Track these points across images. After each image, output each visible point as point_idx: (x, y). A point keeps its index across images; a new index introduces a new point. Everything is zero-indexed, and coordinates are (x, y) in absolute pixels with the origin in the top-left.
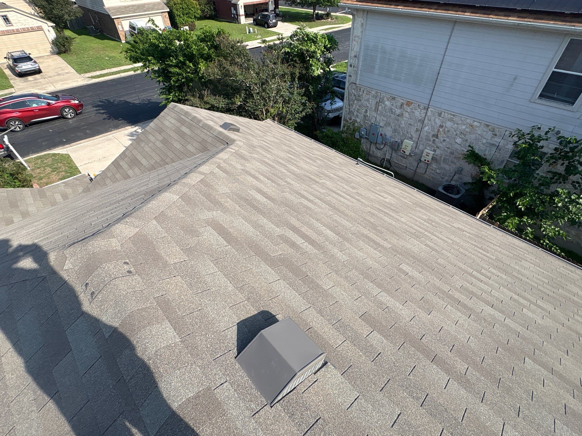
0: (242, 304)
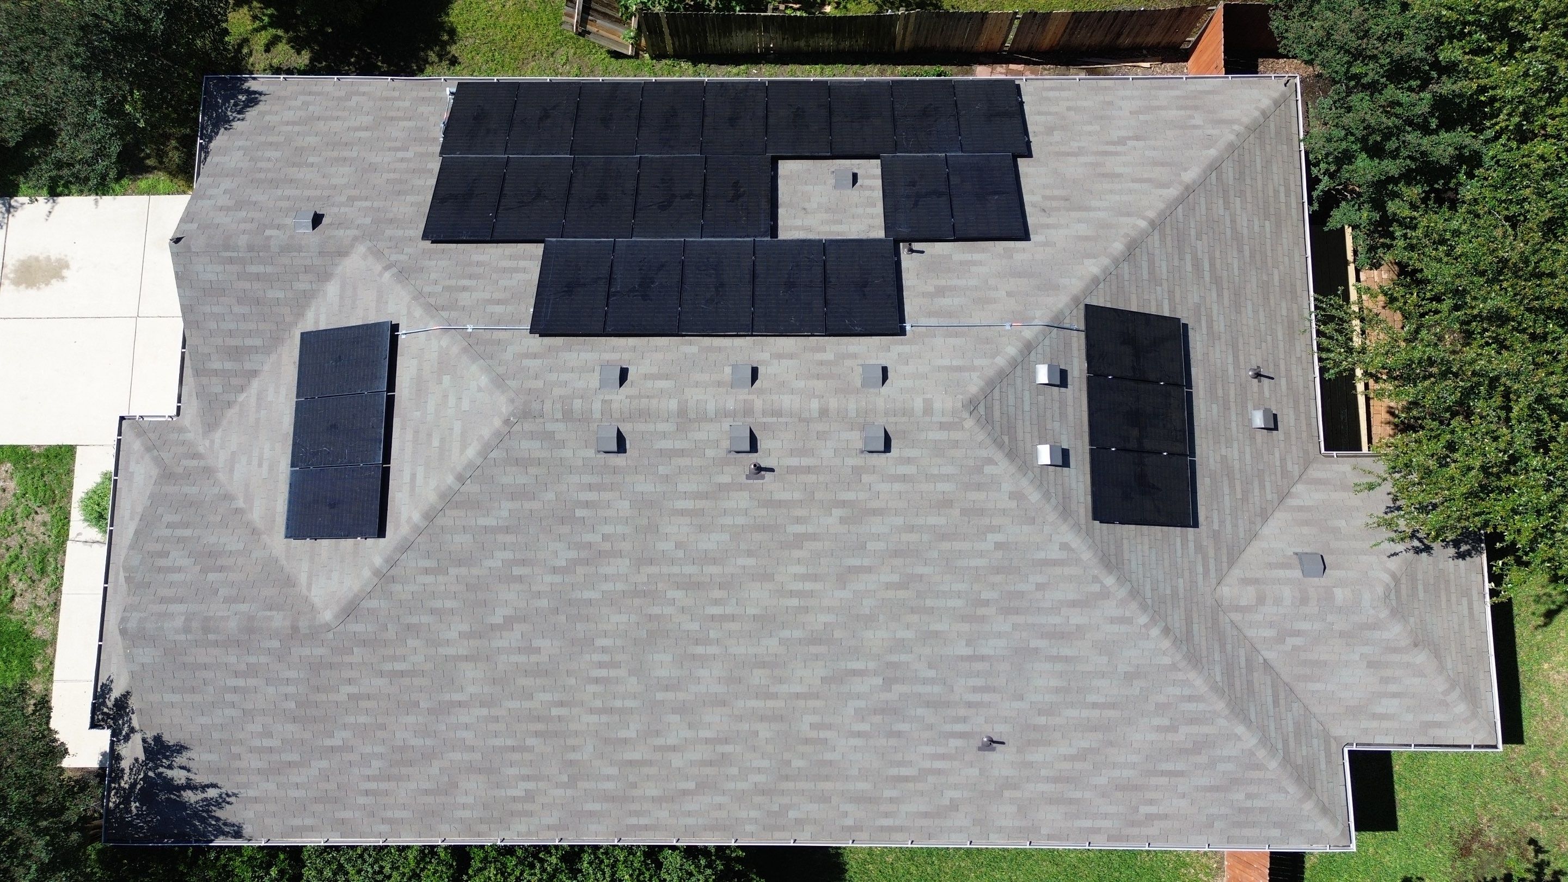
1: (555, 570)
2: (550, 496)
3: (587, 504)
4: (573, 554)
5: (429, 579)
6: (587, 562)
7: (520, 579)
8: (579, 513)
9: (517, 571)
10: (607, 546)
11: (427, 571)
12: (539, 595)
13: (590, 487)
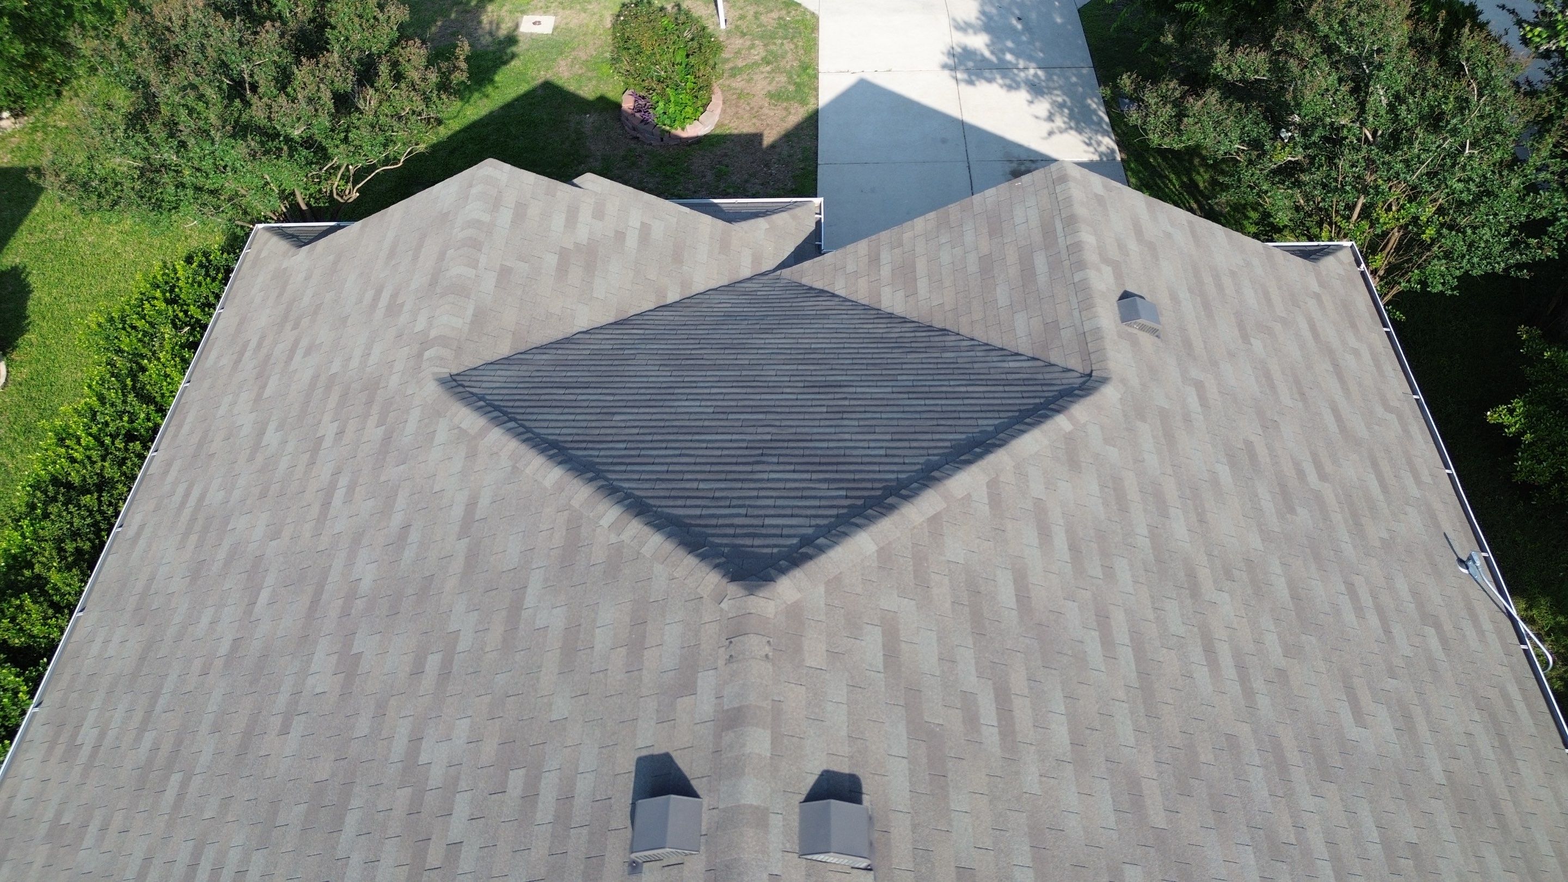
0: (841, 758)
1: (416, 741)
2: (562, 707)
3: (530, 797)
4: (436, 775)
5: (458, 512)
6: (414, 811)
7: (417, 672)
8: (516, 779)
9: (433, 662)
10: (435, 856)
11: (471, 505)
12: (380, 713)
13: (566, 799)
